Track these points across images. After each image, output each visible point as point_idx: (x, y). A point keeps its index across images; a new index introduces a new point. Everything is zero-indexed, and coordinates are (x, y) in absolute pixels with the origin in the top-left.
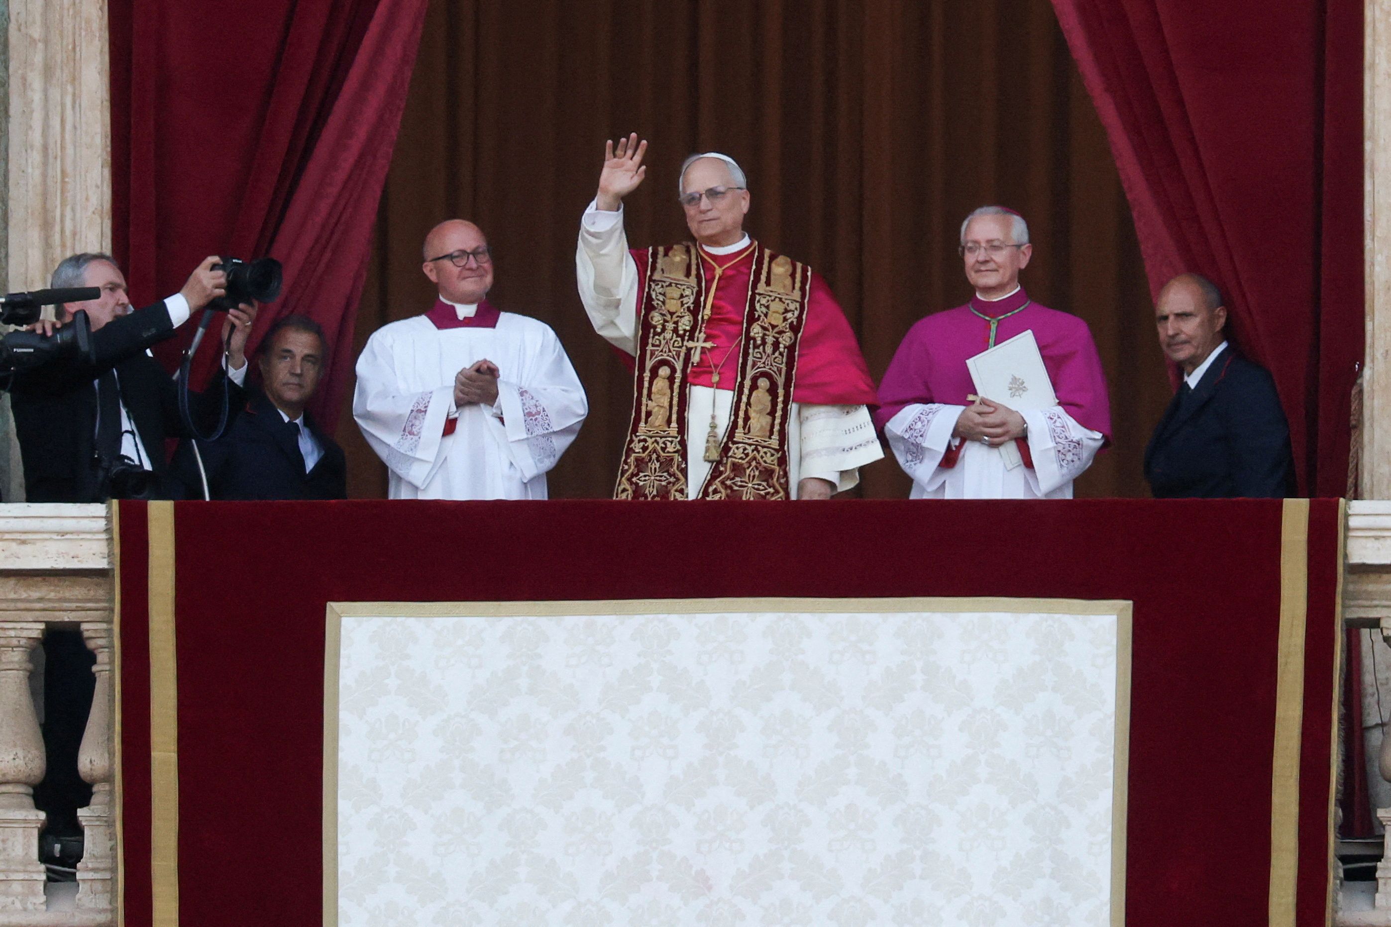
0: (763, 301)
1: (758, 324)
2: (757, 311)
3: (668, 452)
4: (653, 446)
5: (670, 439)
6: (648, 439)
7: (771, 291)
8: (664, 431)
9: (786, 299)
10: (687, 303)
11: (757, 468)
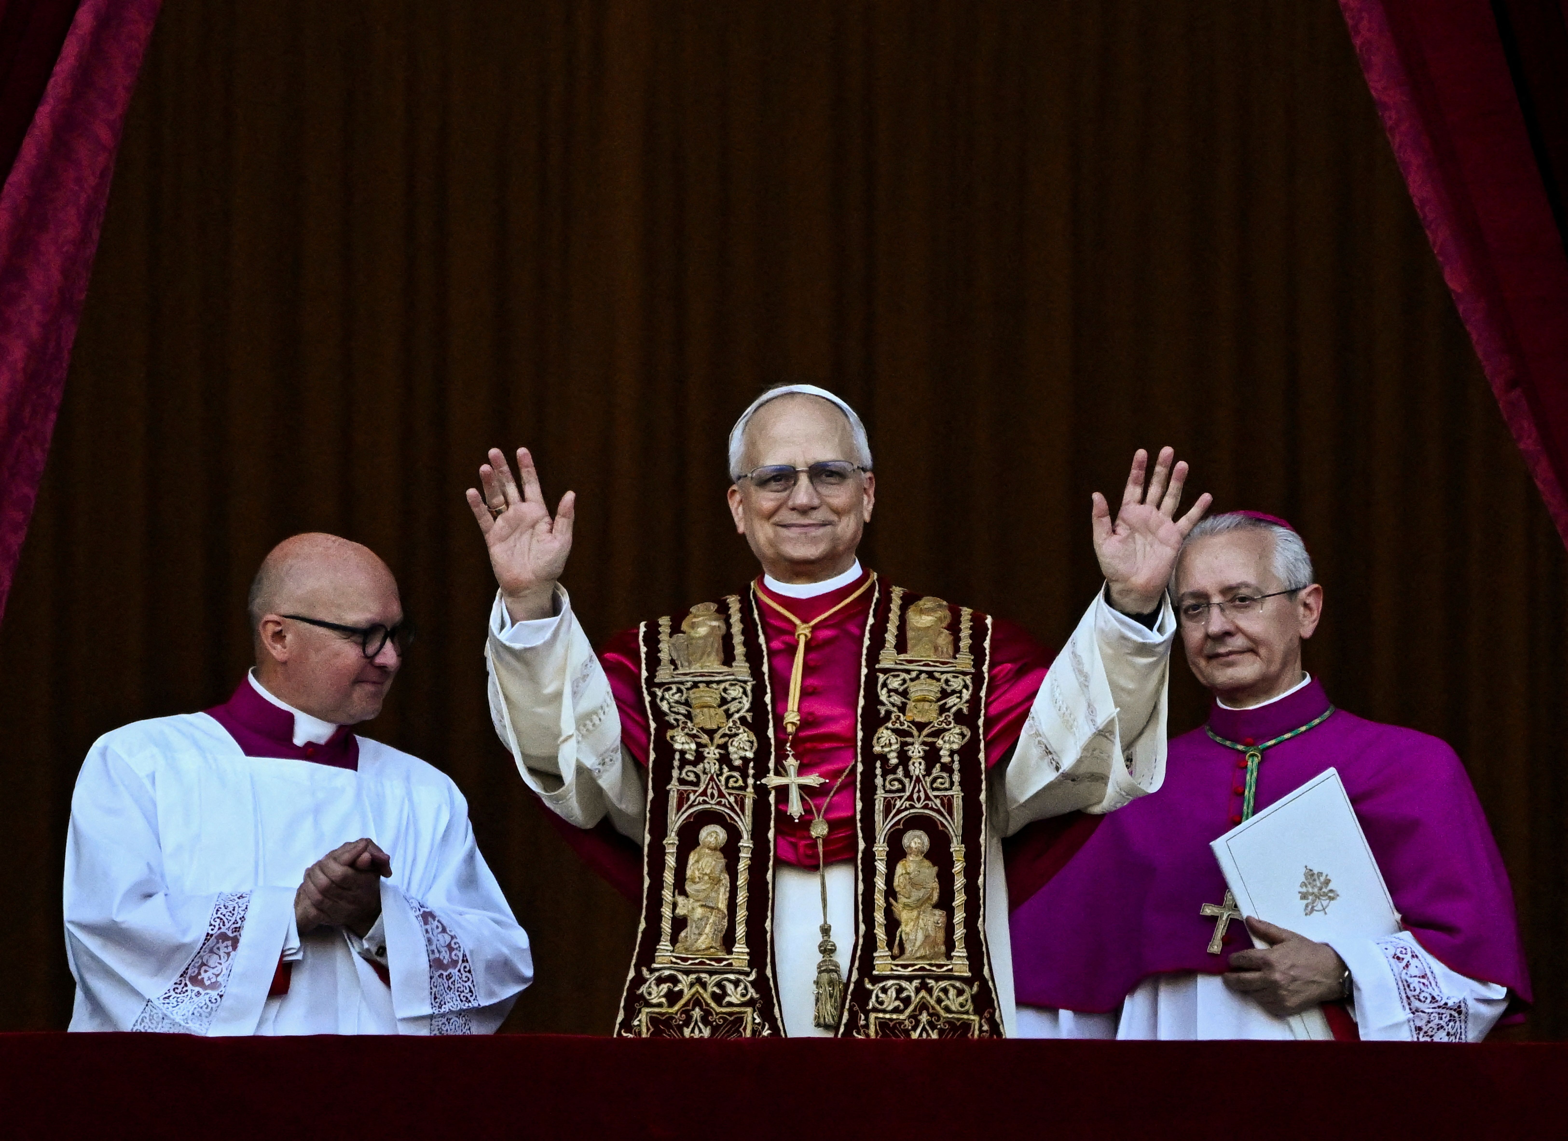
0: (895, 683)
1: (887, 728)
2: (883, 704)
3: (730, 1005)
4: (693, 990)
5: (731, 977)
6: (680, 976)
7: (910, 662)
9: (942, 673)
10: (738, 712)
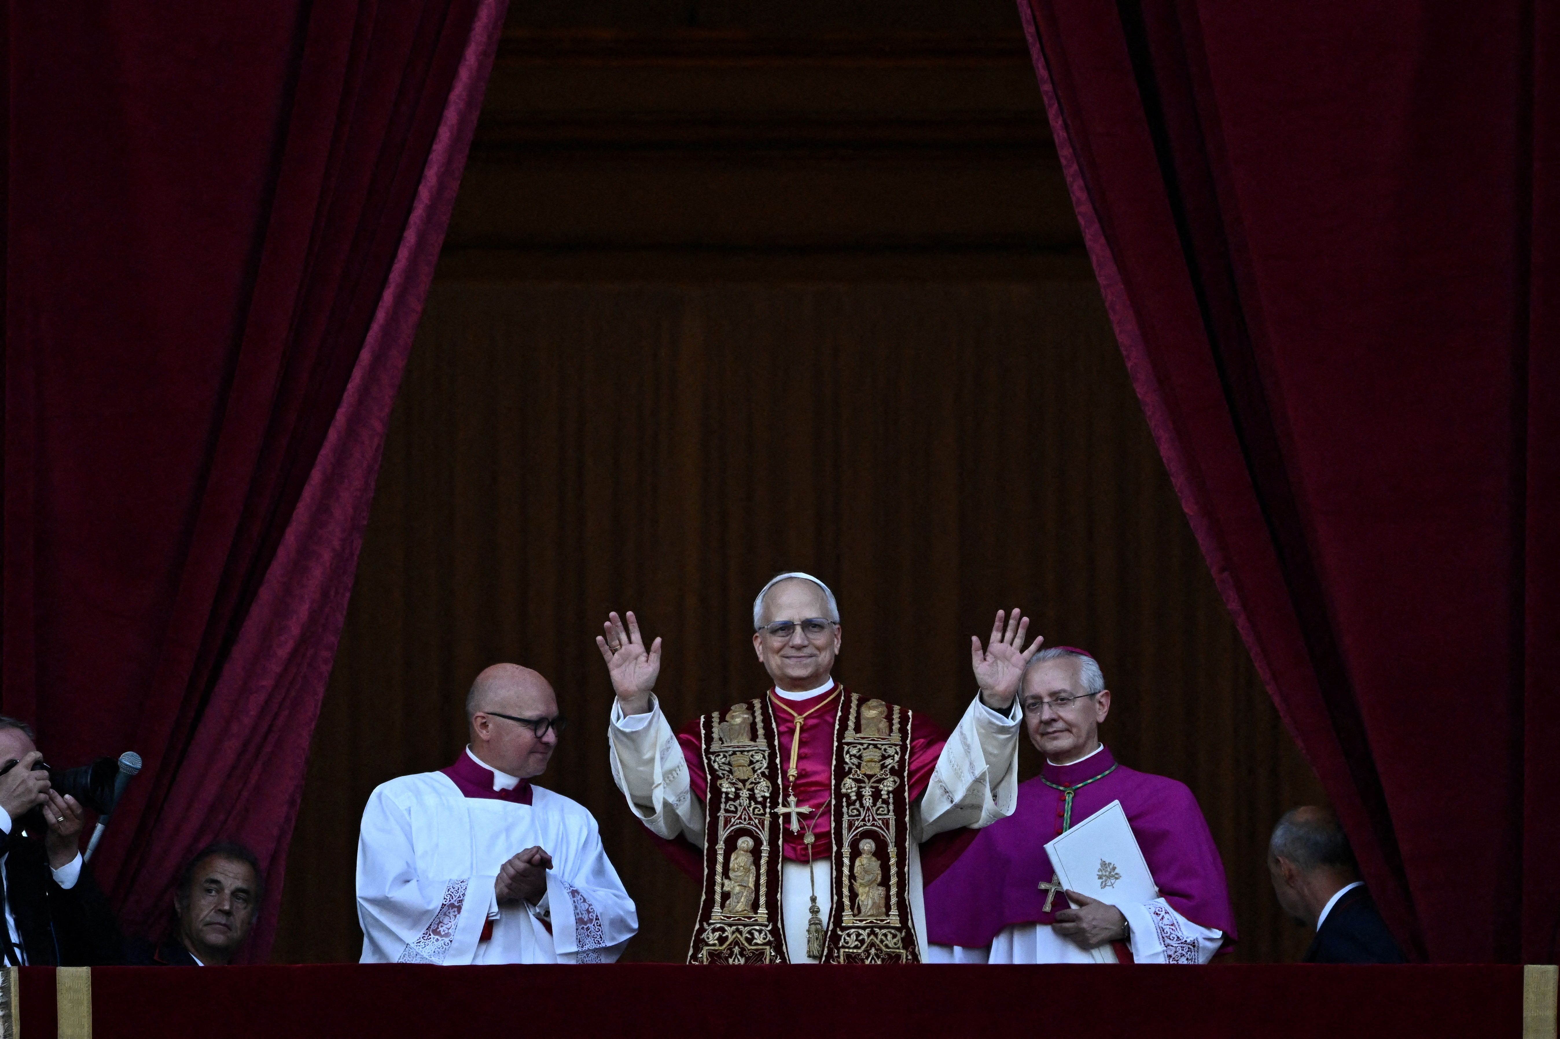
0: (854, 751)
3: (757, 944)
4: (734, 936)
5: (757, 928)
6: (726, 928)
7: (863, 738)
8: (750, 918)
9: (883, 744)
11: (878, 957)
